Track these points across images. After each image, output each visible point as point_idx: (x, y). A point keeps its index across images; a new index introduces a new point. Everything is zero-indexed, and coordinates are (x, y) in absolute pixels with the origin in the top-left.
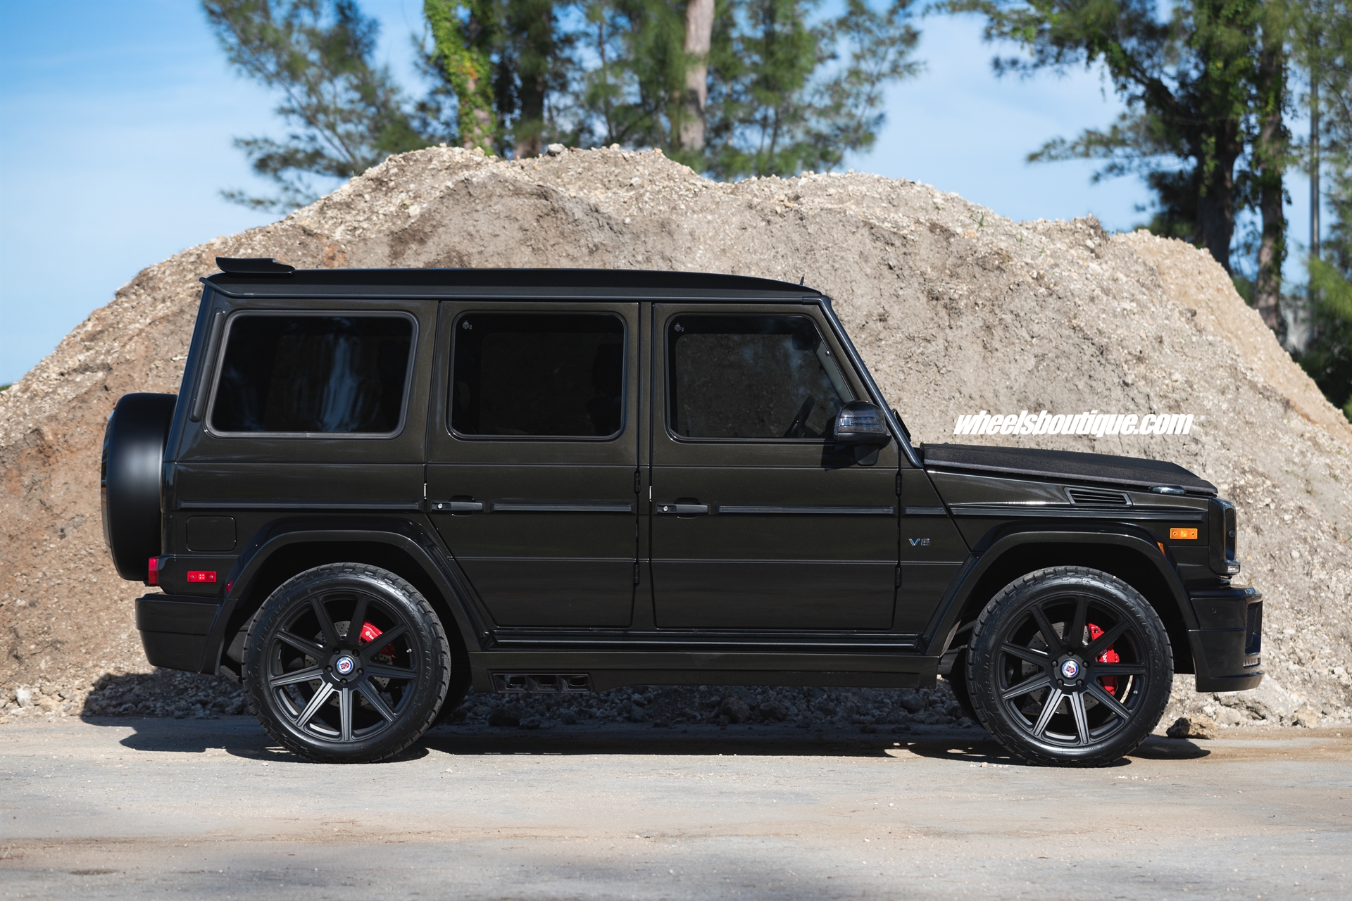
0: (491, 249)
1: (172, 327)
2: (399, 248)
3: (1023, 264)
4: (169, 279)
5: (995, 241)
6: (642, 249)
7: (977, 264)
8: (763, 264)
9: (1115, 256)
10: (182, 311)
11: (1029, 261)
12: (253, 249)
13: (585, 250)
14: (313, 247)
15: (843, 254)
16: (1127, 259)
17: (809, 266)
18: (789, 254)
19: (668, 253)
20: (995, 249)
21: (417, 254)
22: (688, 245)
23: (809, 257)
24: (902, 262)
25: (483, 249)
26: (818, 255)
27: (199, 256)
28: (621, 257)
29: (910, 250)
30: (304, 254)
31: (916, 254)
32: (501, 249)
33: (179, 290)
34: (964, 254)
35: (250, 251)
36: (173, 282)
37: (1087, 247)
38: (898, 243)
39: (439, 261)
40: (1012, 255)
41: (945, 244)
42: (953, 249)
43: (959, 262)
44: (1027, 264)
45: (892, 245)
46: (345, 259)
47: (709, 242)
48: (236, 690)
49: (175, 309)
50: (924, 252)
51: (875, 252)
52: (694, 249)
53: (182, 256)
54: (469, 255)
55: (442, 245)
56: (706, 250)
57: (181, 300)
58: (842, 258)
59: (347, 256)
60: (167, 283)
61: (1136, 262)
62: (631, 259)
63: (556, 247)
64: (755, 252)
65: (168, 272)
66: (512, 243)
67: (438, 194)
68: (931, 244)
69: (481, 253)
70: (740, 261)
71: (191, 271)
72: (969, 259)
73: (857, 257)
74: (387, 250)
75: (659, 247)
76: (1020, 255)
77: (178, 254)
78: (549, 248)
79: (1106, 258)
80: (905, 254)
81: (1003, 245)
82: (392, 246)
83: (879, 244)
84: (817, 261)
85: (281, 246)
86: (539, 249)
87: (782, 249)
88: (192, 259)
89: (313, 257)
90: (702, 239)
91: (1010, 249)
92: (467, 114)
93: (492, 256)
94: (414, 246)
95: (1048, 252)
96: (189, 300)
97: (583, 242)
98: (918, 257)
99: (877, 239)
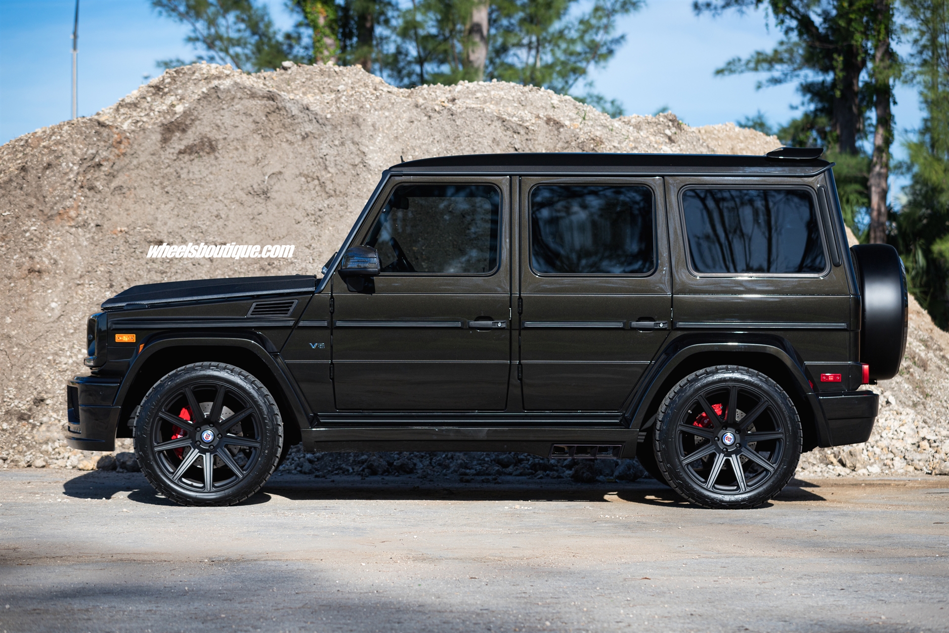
0: (232, 136)
1: (3, 192)
2: (167, 136)
3: (612, 147)
4: (6, 158)
5: (593, 130)
6: (338, 136)
7: (578, 147)
8: (424, 147)
9: (687, 141)
10: (11, 180)
11: (616, 145)
12: (61, 136)
13: (299, 137)
14: (105, 134)
15: (480, 140)
16: (695, 143)
17: (456, 148)
18: (443, 140)
19: (356, 139)
20: (592, 136)
21: (180, 139)
22: (371, 133)
23: (456, 142)
24: (524, 145)
25: (226, 136)
26: (462, 141)
27: (27, 141)
28: (324, 142)
29: (530, 136)
30: (98, 140)
31: (535, 140)
32: (239, 136)
33: (10, 165)
34: (569, 140)
35: (59, 137)
36: (9, 159)
37: (666, 135)
38: (522, 132)
39: (195, 145)
40: (604, 140)
41: (556, 132)
42: (562, 136)
43: (566, 145)
44: (614, 147)
45: (519, 133)
46: (129, 143)
47: (386, 131)
48: (29, 450)
49: (5, 179)
50: (541, 139)
51: (505, 138)
52: (375, 136)
53: (16, 141)
54: (217, 140)
55: (198, 133)
56: (384, 137)
57: (11, 172)
58: (479, 143)
59: (131, 141)
60: (5, 160)
61: (702, 145)
62: (331, 143)
63: (279, 135)
64: (419, 138)
65: (5, 153)
66: (247, 132)
67: (196, 97)
68: (546, 133)
69: (225, 139)
70: (408, 145)
71: (21, 151)
72: (573, 144)
73: (490, 142)
74: (159, 137)
75: (350, 135)
76: (609, 141)
77: (13, 140)
78: (274, 135)
79: (680, 143)
80: (527, 140)
81: (598, 134)
82: (163, 134)
83: (509, 133)
84: (461, 145)
85: (81, 134)
86: (267, 136)
87: (437, 136)
88: (22, 143)
89: (105, 142)
90: (381, 129)
91: (603, 137)
92: (319, 41)
93: (233, 141)
94: (178, 134)
95: (632, 139)
96: (16, 172)
97: (298, 131)
98: (536, 142)
99: (508, 129)
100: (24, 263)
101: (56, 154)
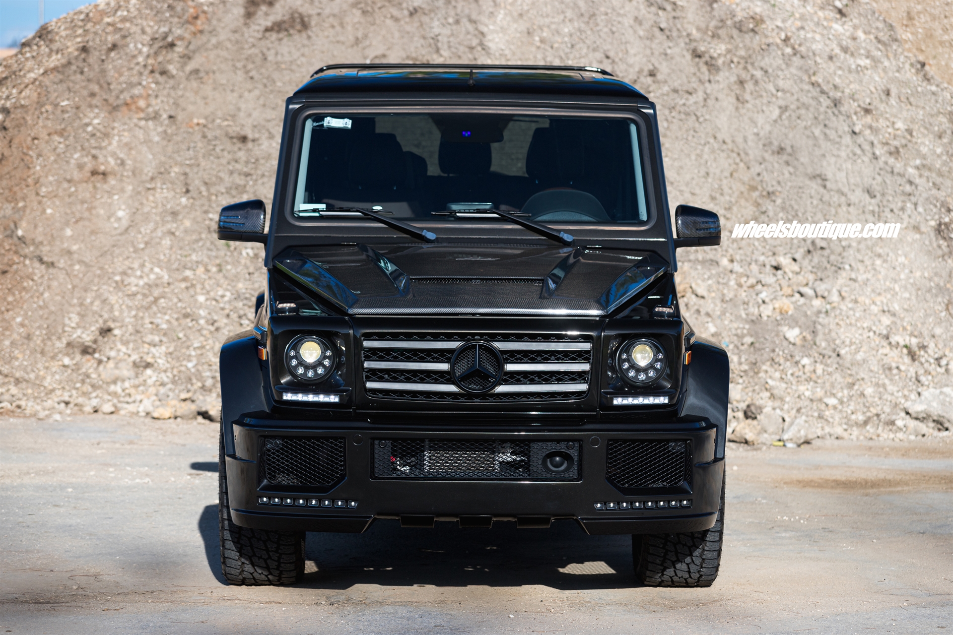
0: (327, 11)
1: (61, 77)
2: (252, 9)
3: (774, 27)
4: (63, 34)
5: (752, 6)
6: (452, 13)
7: (735, 27)
8: (553, 27)
9: (860, 14)
10: (69, 63)
11: (780, 24)
12: (128, 11)
13: (406, 13)
14: (179, 9)
15: (620, 19)
16: (869, 17)
17: (592, 29)
18: (575, 18)
19: (474, 17)
20: (751, 14)
21: (266, 14)
22: (491, 9)
23: (591, 21)
24: (671, 24)
25: (319, 11)
26: (599, 21)
27: (87, 15)
28: (435, 19)
29: (678, 14)
30: (171, 16)
31: (684, 18)
32: (336, 11)
33: (69, 44)
34: (724, 17)
35: (125, 13)
36: (67, 36)
37: (835, 7)
38: (669, 7)
39: (284, 22)
40: (765, 19)
41: (709, 9)
42: (716, 13)
43: (720, 24)
44: (777, 27)
45: (664, 9)
46: (207, 19)
47: (509, 7)
48: (95, 391)
49: (64, 61)
50: (690, 16)
51: (648, 16)
52: (496, 13)
53: (75, 14)
54: (309, 16)
55: (287, 8)
56: (506, 14)
57: (70, 53)
58: (619, 22)
59: (209, 16)
60: (61, 37)
61: (878, 19)
62: (444, 21)
63: (383, 10)
64: (547, 16)
65: (62, 28)
66: (345, 7)
68: (697, 9)
69: (319, 14)
70: (534, 24)
71: (80, 27)
72: (729, 22)
73: (632, 22)
74: (242, 11)
75: (467, 11)
76: (772, 19)
77: (72, 13)
78: (377, 10)
79: (852, 16)
80: (674, 18)
81: (758, 10)
82: (246, 8)
83: (653, 9)
84: (597, 25)
85: (152, 9)
86: (368, 11)
87: (569, 14)
88: (82, 17)
89: (179, 17)
90: (503, 5)
91: (763, 14)
93: (328, 17)
94: (264, 8)
95: (797, 16)
96: (76, 53)
97: (404, 5)
98: (685, 21)
99: (652, 4)
100: (85, 163)
101: (122, 33)
